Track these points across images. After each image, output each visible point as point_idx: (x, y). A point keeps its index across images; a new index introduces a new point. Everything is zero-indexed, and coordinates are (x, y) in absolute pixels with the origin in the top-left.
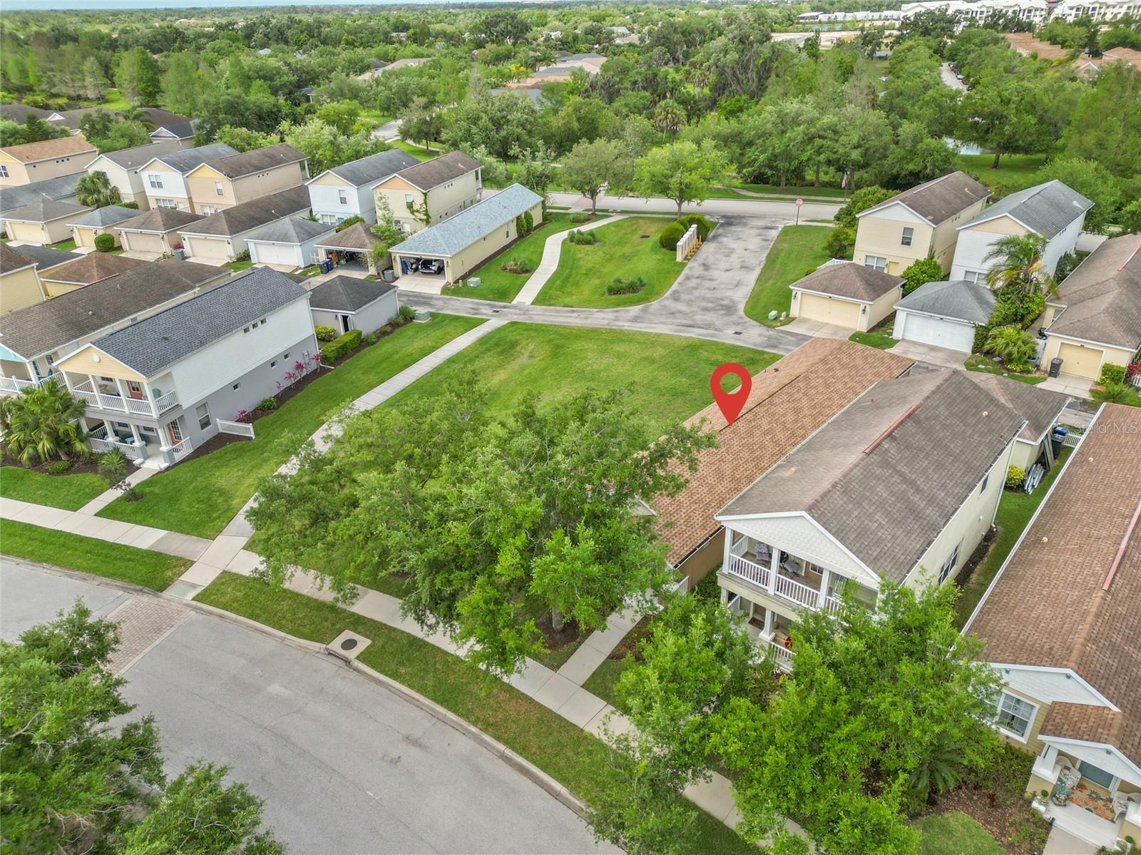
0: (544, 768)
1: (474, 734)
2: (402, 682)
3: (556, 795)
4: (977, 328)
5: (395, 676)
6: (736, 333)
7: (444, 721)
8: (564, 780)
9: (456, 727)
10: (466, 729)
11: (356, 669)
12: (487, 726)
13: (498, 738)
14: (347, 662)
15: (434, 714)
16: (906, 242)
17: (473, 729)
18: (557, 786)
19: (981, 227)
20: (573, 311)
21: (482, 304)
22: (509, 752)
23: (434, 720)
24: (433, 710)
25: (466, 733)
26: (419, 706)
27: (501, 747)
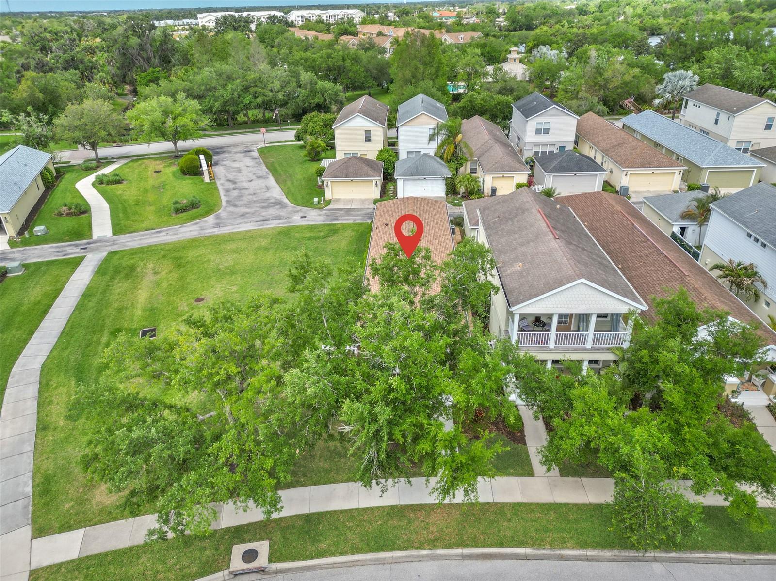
0: (501, 545)
1: (427, 556)
2: (333, 554)
3: (526, 557)
4: (446, 179)
5: (322, 554)
6: (302, 217)
7: (396, 561)
8: (520, 544)
9: (409, 560)
10: (418, 556)
11: (277, 572)
12: (433, 543)
13: (450, 546)
14: (262, 571)
15: (382, 562)
16: (368, 140)
17: (425, 552)
18: (521, 551)
19: (411, 123)
20: (159, 232)
21: (65, 246)
22: (466, 551)
23: (388, 566)
24: (377, 560)
25: (421, 559)
26: (364, 564)
27: (458, 551)
